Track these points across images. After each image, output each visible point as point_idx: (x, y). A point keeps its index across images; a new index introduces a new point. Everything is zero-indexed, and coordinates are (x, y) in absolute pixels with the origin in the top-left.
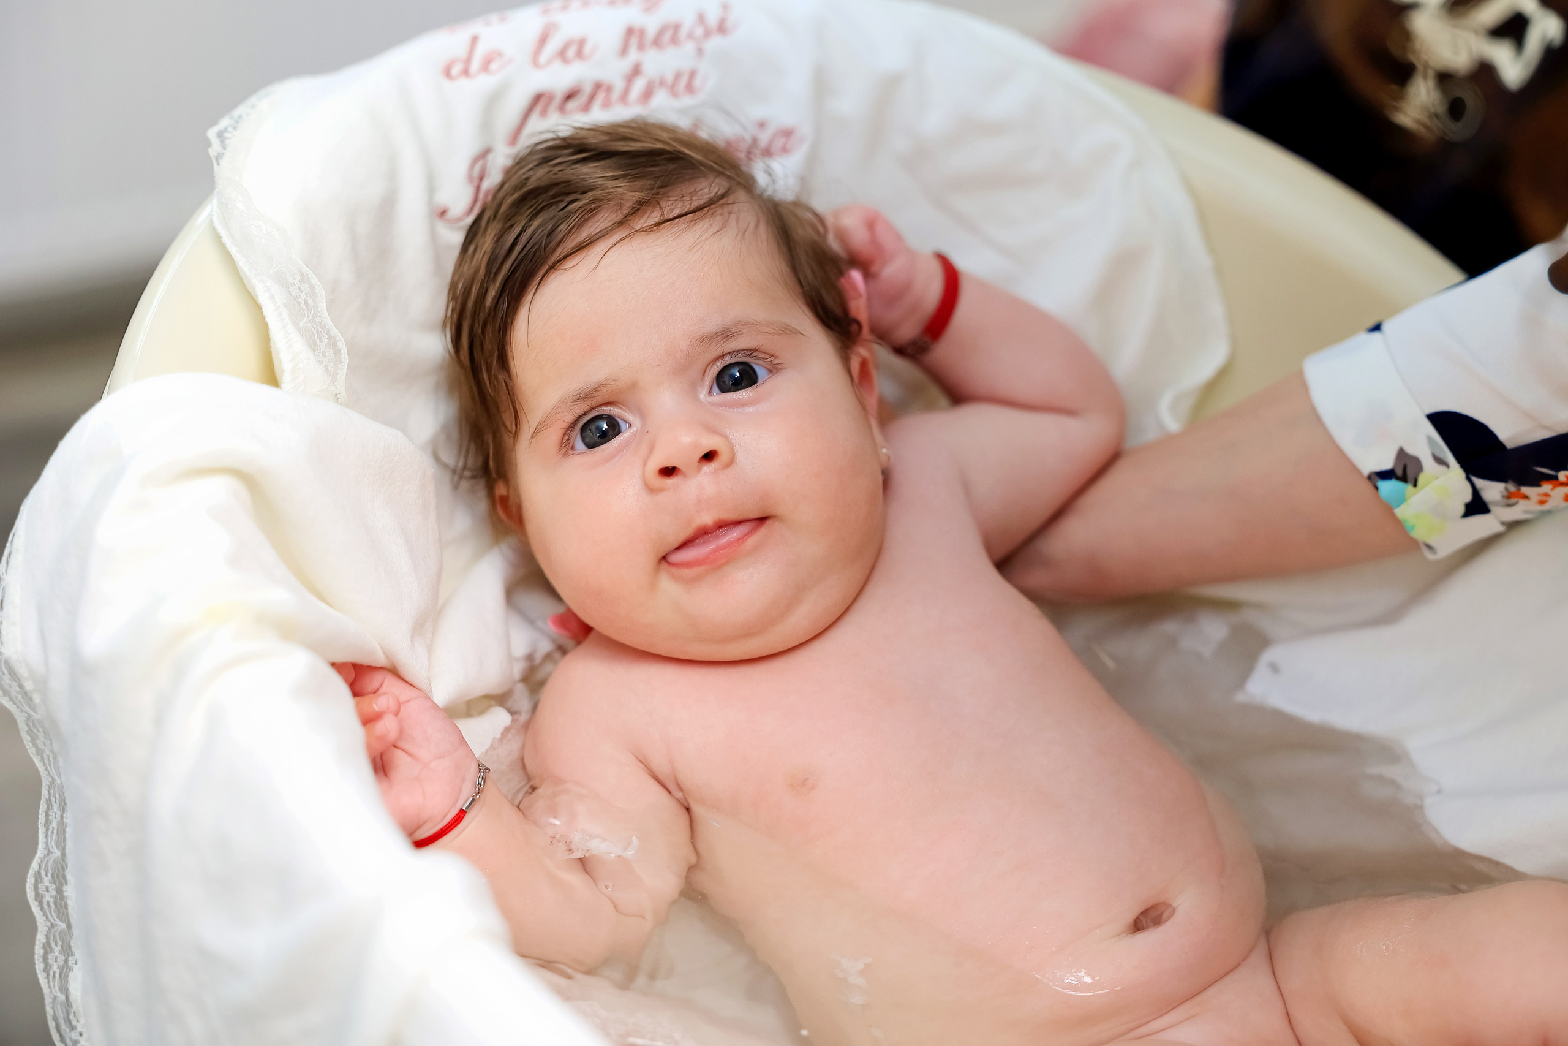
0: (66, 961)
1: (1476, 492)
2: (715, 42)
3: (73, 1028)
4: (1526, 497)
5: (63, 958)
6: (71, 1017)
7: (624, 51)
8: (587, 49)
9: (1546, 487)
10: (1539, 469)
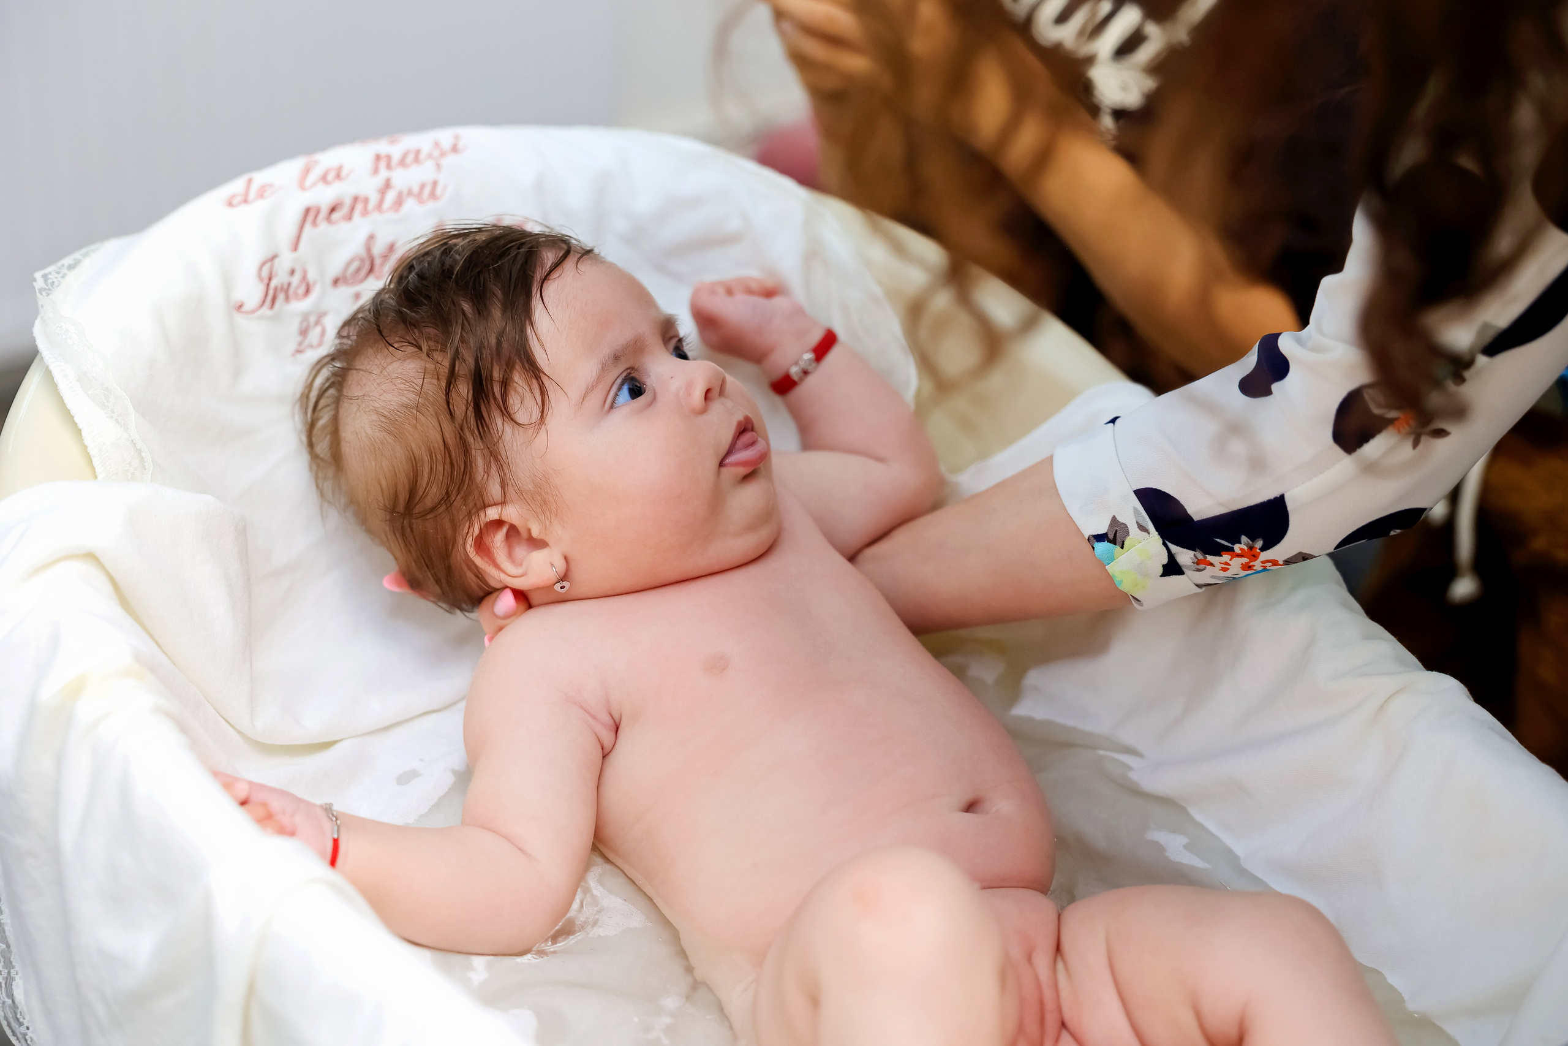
0: (9, 973)
1: (1171, 556)
2: (450, 160)
3: (21, 1024)
4: (1211, 564)
5: (6, 971)
6: (18, 1016)
7: (376, 171)
8: (344, 173)
9: (1226, 558)
10: (1218, 540)
